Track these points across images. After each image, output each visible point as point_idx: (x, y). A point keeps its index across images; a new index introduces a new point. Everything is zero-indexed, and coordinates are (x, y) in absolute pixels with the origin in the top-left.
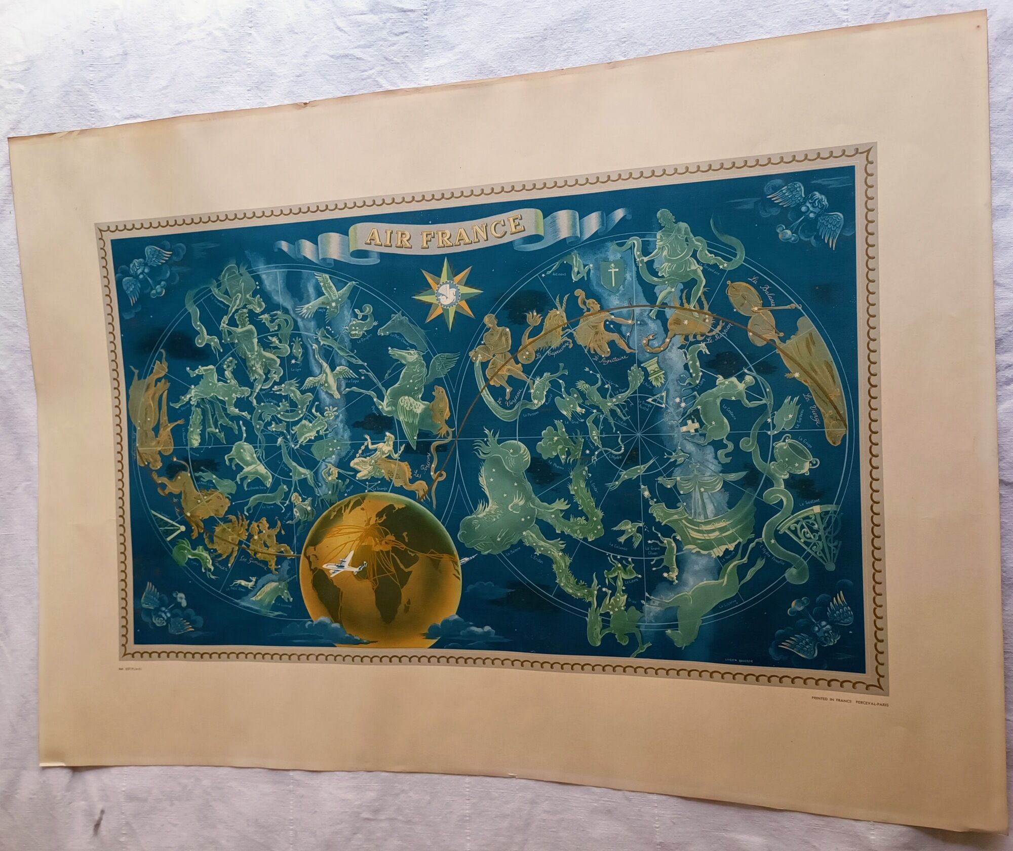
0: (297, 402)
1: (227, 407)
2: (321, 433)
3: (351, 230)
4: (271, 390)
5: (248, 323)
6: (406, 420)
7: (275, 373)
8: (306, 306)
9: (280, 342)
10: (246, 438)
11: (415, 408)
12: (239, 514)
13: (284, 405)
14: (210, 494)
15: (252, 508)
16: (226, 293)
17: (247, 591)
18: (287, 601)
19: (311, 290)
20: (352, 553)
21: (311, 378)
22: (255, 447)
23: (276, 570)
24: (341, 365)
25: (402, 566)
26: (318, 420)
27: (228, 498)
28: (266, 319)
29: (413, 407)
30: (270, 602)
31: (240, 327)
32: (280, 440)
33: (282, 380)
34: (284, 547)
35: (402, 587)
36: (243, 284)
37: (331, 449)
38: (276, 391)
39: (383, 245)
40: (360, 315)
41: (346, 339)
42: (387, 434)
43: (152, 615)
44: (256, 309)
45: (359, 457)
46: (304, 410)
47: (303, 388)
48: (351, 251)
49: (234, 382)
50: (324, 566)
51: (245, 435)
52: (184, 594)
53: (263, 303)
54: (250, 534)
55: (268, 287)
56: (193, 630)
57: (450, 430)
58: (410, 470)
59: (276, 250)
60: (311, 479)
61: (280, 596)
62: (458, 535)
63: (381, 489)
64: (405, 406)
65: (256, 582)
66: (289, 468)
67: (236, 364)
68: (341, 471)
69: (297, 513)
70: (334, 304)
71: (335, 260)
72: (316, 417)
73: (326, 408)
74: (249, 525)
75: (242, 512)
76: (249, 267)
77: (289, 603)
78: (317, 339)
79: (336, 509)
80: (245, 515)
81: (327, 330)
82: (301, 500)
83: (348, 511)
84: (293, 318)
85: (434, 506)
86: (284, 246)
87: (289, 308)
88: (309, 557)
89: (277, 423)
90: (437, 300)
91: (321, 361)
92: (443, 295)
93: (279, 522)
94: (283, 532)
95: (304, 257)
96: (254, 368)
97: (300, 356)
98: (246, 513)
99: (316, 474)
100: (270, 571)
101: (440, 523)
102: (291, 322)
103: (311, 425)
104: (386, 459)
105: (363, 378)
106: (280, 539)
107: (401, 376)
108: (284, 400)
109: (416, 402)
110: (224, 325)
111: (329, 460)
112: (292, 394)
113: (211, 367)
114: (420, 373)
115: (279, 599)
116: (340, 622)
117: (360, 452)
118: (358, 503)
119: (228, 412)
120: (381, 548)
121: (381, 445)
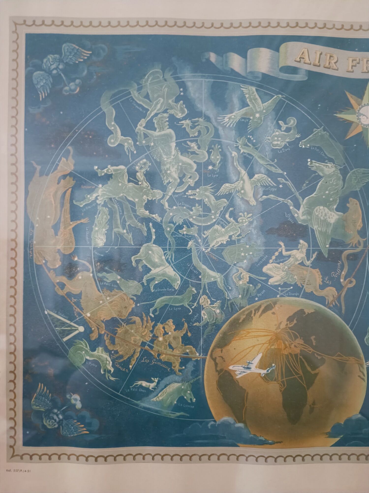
0: (211, 207)
1: (137, 208)
2: (233, 238)
3: (283, 48)
4: (185, 194)
5: (168, 127)
6: (320, 229)
7: (190, 178)
8: (229, 116)
9: (199, 148)
10: (155, 240)
11: (329, 218)
12: (144, 315)
13: (198, 210)
14: (113, 295)
15: (158, 309)
16: (147, 96)
17: (148, 392)
18: (189, 401)
19: (236, 101)
20: (260, 356)
21: (227, 185)
22: (164, 250)
23: (180, 371)
24: (260, 173)
25: (309, 369)
26: (232, 226)
27: (132, 299)
28: (188, 125)
29: (328, 217)
30: (171, 403)
31: (157, 130)
32: (190, 243)
33: (197, 185)
34: (189, 349)
35: (308, 389)
36: (166, 89)
37: (243, 254)
38: (190, 195)
39: (312, 64)
40: (284, 127)
41: (267, 149)
42: (301, 241)
43: (43, 417)
44: (177, 114)
45: (272, 263)
46: (218, 215)
47: (218, 194)
48: (280, 67)
49: (146, 184)
50: (231, 368)
51: (154, 237)
52: (79, 395)
53: (186, 110)
54: (154, 336)
55: (192, 95)
56: (88, 432)
57: (362, 240)
58: (321, 276)
59: (204, 60)
60: (221, 282)
61: (183, 397)
62: (365, 340)
63: (293, 294)
64: (320, 215)
65: (158, 383)
66: (198, 271)
67: (149, 166)
68: (253, 276)
69: (204, 315)
70: (257, 115)
71: (263, 74)
72: (229, 223)
73: (240, 214)
74: (154, 327)
75: (147, 314)
76: (175, 73)
77: (192, 403)
78: (237, 147)
79: (246, 313)
80: (151, 317)
81: (249, 140)
82: (209, 302)
83: (258, 314)
84: (215, 127)
85: (343, 312)
86: (213, 57)
87: (211, 116)
88: (216, 358)
89: (188, 227)
90: (358, 119)
91: (239, 168)
92: (364, 115)
93: (186, 325)
94: (189, 334)
95: (232, 70)
96: (169, 172)
97: (218, 162)
98: (151, 314)
99: (226, 278)
100: (173, 372)
101: (348, 327)
102: (212, 130)
103: (223, 229)
104: (299, 265)
105: (281, 186)
106: (186, 340)
107: (318, 187)
108: (197, 205)
109: (330, 212)
110: (141, 127)
111: (240, 264)
112: (207, 200)
113: (122, 167)
114: (337, 185)
115: (181, 399)
116: (244, 422)
117: (274, 257)
118: (268, 308)
119: (138, 214)
120: (290, 351)
121: (294, 252)
